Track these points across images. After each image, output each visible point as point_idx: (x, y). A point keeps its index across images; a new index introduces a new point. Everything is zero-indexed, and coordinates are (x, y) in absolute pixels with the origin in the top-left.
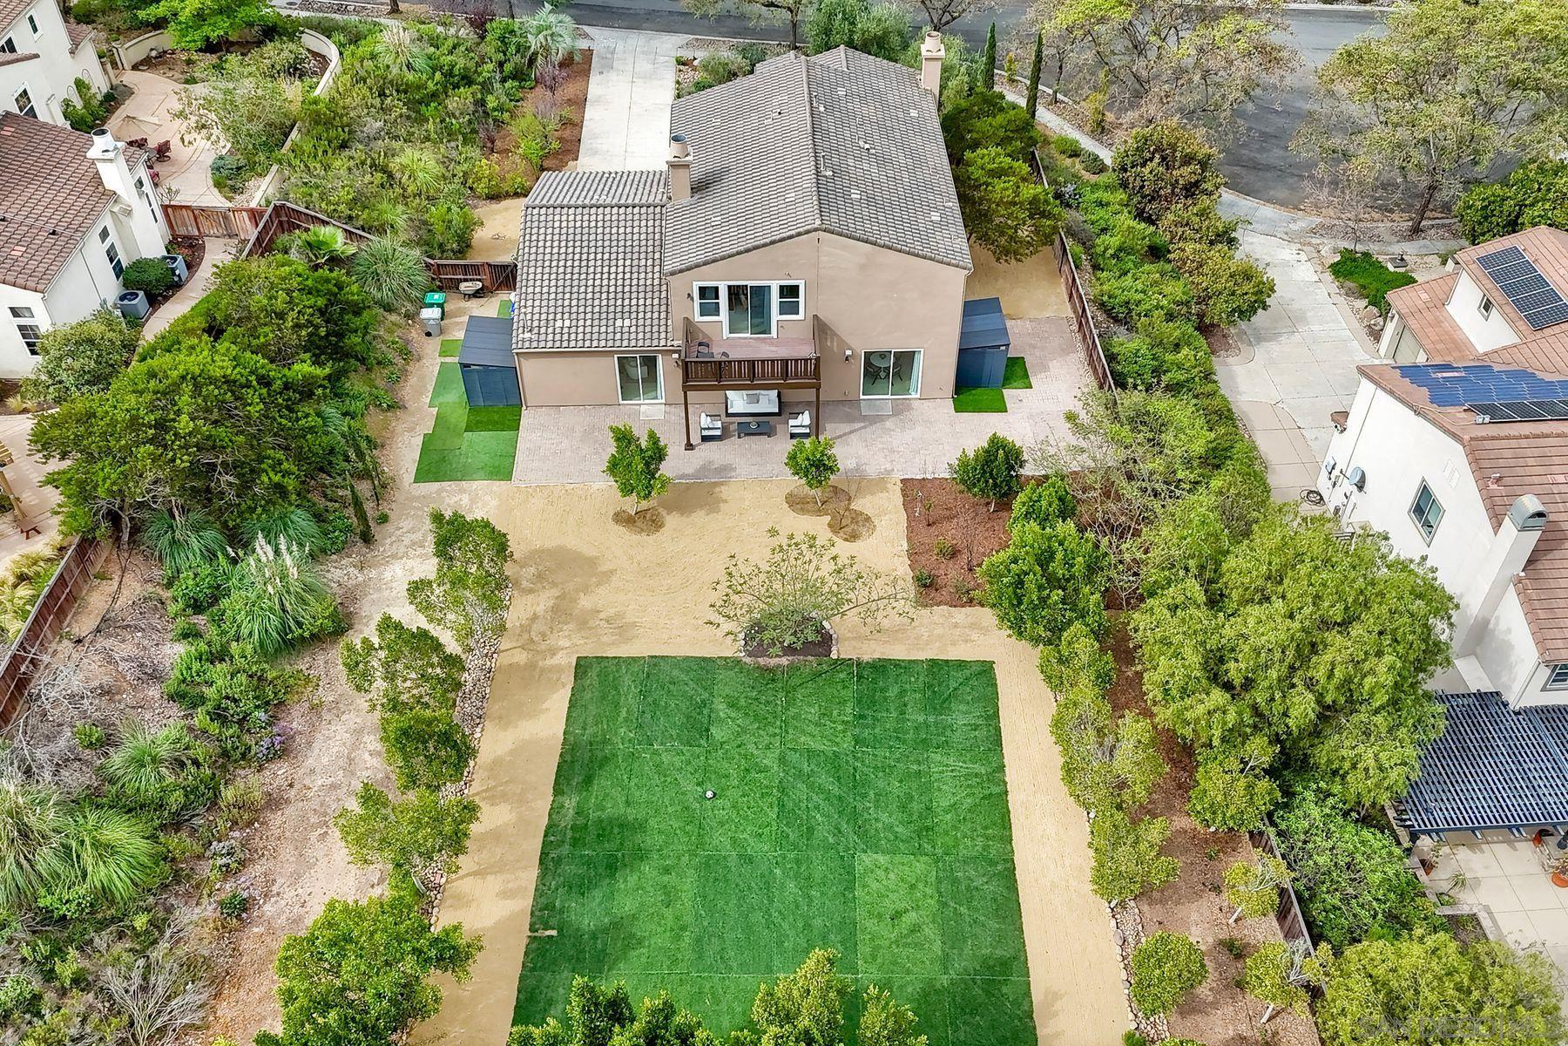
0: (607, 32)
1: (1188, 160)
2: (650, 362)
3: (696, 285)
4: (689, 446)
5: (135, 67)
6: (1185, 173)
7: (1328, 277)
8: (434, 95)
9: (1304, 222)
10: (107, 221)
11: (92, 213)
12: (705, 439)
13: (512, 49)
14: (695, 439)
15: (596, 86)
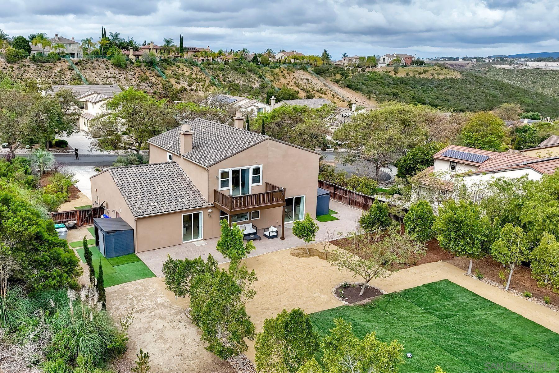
2: (197, 216)
3: (220, 171)
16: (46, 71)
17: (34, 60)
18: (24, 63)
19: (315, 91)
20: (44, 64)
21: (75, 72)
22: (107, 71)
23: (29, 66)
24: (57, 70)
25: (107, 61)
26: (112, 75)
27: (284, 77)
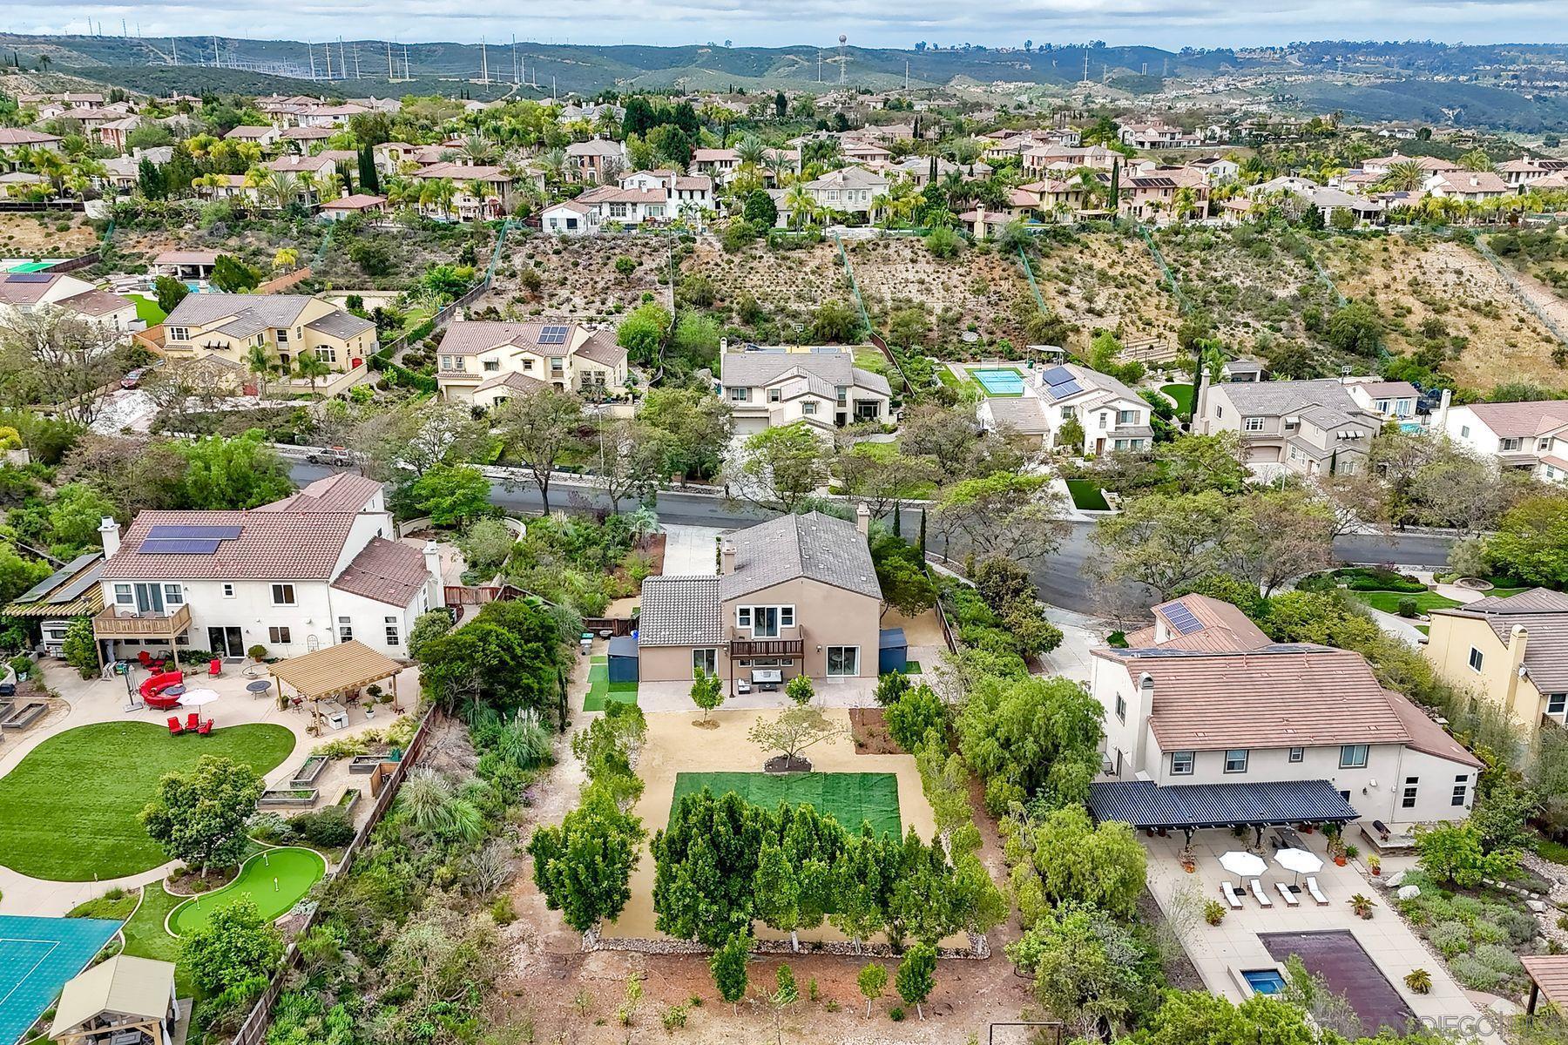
0: (674, 526)
1: (1016, 576)
2: (711, 653)
3: (738, 608)
4: (732, 696)
5: (406, 536)
6: (1013, 584)
7: (1106, 643)
8: (579, 548)
9: (1095, 621)
10: (425, 586)
11: (422, 581)
12: (741, 693)
13: (621, 530)
14: (736, 693)
15: (668, 550)
16: (790, 268)
17: (774, 246)
18: (754, 252)
19: (1466, 307)
20: (788, 254)
21: (844, 270)
22: (910, 265)
23: (761, 257)
24: (813, 264)
25: (918, 240)
26: (918, 277)
27: (1387, 265)
